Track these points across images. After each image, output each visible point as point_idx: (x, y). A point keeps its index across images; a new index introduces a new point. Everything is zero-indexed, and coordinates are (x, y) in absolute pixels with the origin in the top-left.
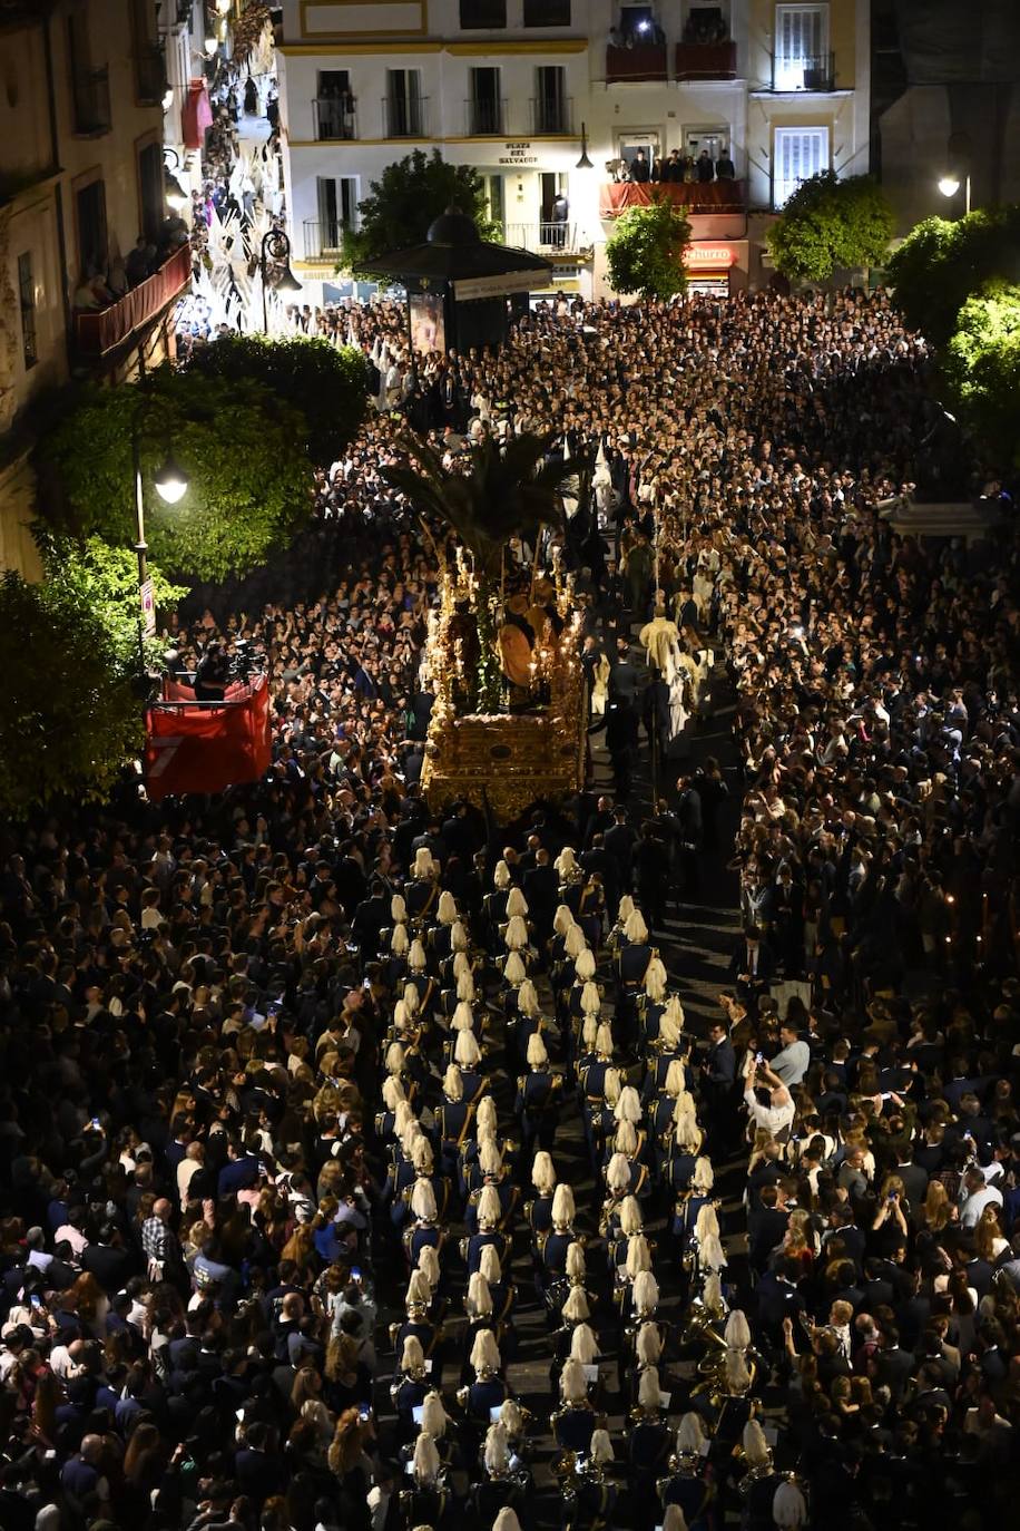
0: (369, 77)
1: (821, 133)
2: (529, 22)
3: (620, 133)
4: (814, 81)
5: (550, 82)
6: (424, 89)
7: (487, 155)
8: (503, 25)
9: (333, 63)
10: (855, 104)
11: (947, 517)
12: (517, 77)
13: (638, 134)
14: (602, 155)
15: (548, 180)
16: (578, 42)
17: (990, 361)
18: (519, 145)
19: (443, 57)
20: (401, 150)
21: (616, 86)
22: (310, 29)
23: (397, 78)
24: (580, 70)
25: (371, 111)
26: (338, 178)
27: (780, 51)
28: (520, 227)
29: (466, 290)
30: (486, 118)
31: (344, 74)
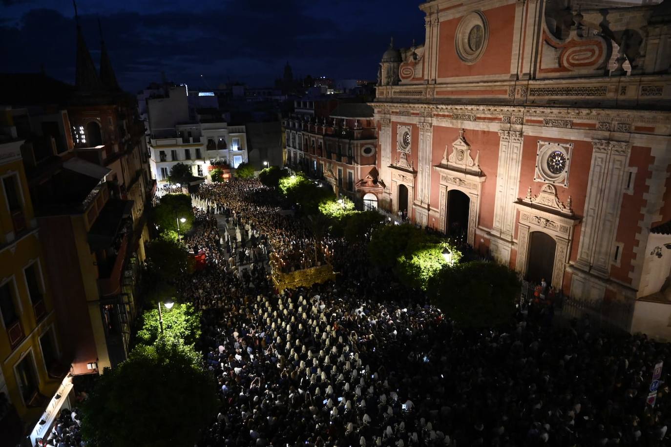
0: (168, 151)
1: (240, 156)
2: (194, 142)
3: (209, 158)
4: (239, 149)
5: (198, 151)
6: (177, 152)
7: (189, 163)
8: (189, 142)
9: (162, 149)
10: (245, 152)
11: (288, 212)
12: (192, 150)
13: (213, 158)
14: (208, 163)
15: (199, 166)
16: (202, 145)
17: (288, 189)
18: (194, 161)
19: (180, 148)
20: (175, 163)
21: (209, 151)
22: (158, 144)
23: (173, 152)
24: (202, 149)
25: (169, 157)
26: (164, 167)
27: (233, 145)
28: (195, 173)
29: (192, 184)
30: (188, 157)
31: (164, 151)
